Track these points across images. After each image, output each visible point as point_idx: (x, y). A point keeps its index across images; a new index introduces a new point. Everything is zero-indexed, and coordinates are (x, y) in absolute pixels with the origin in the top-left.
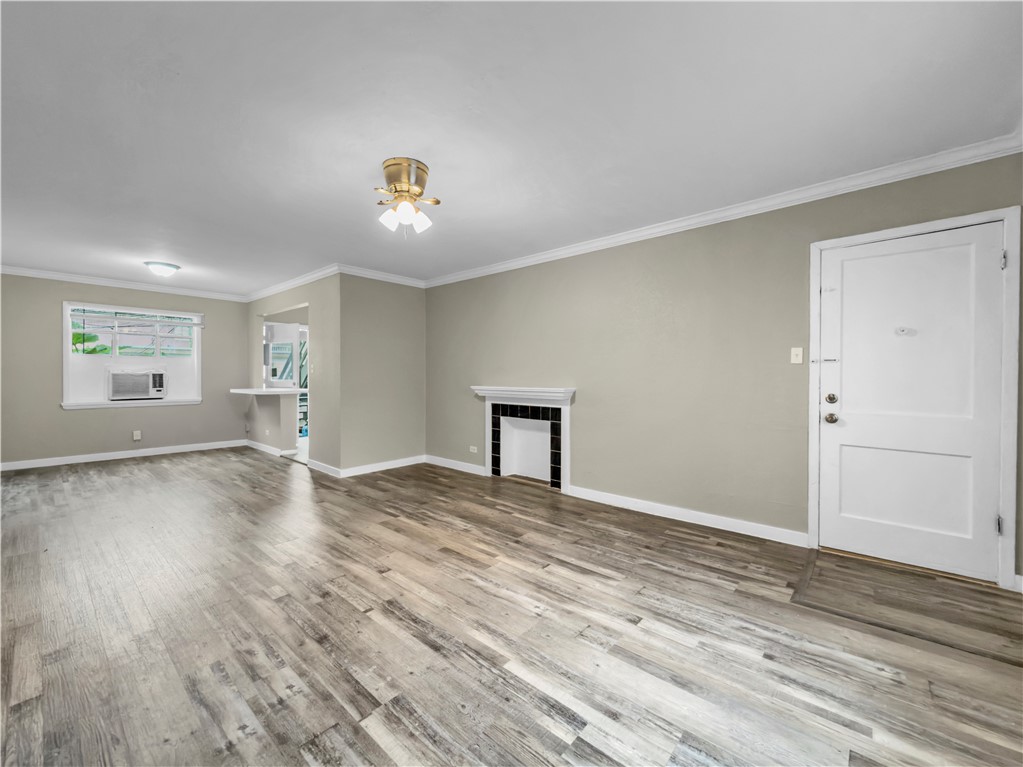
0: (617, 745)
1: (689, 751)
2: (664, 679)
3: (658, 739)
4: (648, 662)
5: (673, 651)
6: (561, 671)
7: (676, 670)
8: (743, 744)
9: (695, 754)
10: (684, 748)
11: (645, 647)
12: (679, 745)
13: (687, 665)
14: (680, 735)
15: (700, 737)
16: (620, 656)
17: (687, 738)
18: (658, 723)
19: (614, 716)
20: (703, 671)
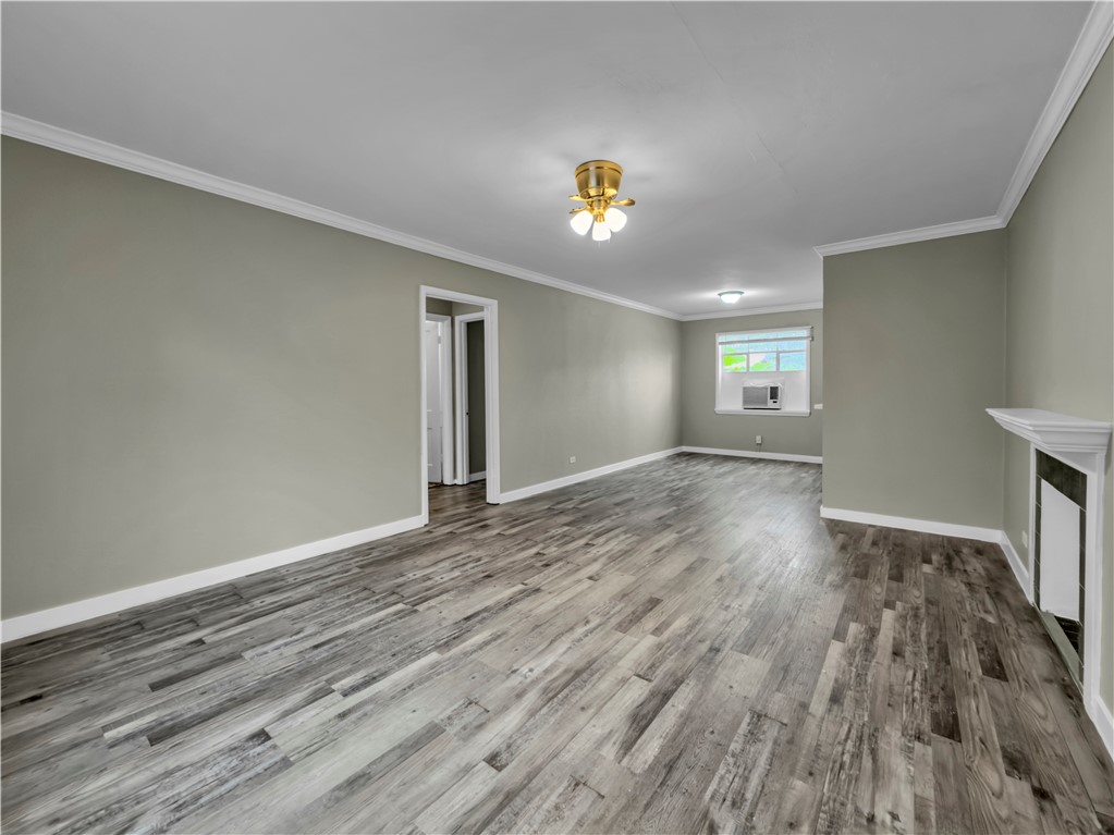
0: (313, 713)
1: (272, 761)
2: (369, 765)
3: (300, 741)
4: (403, 757)
5: (415, 791)
6: (415, 685)
7: (380, 782)
8: (244, 813)
9: (266, 765)
10: (277, 758)
11: (433, 760)
12: (282, 755)
13: (381, 799)
14: (292, 759)
15: (279, 776)
16: (425, 732)
17: (286, 763)
18: (316, 746)
19: (342, 716)
20: (363, 815)
